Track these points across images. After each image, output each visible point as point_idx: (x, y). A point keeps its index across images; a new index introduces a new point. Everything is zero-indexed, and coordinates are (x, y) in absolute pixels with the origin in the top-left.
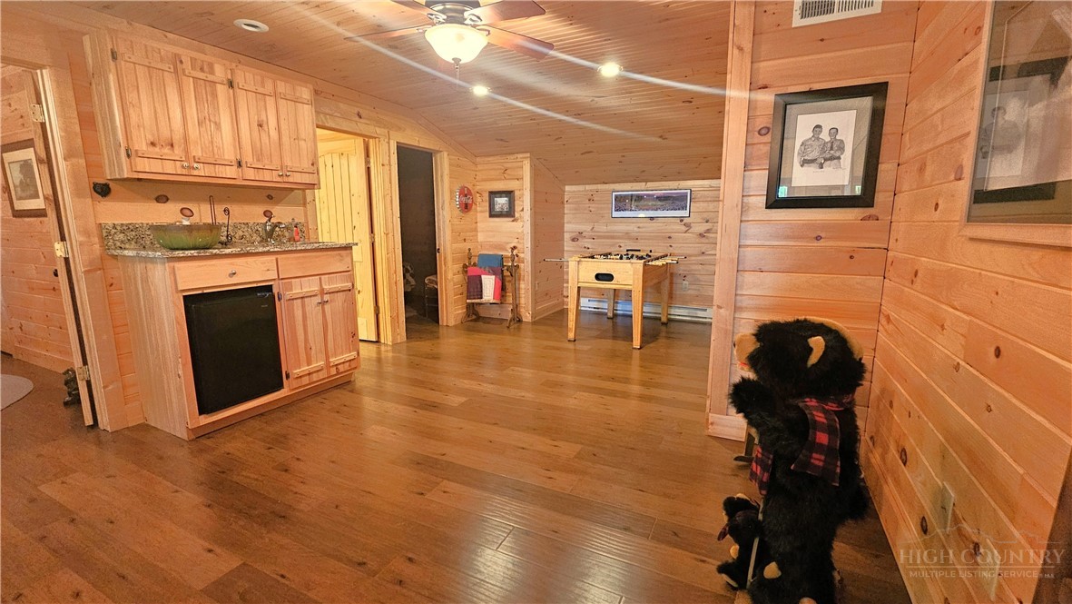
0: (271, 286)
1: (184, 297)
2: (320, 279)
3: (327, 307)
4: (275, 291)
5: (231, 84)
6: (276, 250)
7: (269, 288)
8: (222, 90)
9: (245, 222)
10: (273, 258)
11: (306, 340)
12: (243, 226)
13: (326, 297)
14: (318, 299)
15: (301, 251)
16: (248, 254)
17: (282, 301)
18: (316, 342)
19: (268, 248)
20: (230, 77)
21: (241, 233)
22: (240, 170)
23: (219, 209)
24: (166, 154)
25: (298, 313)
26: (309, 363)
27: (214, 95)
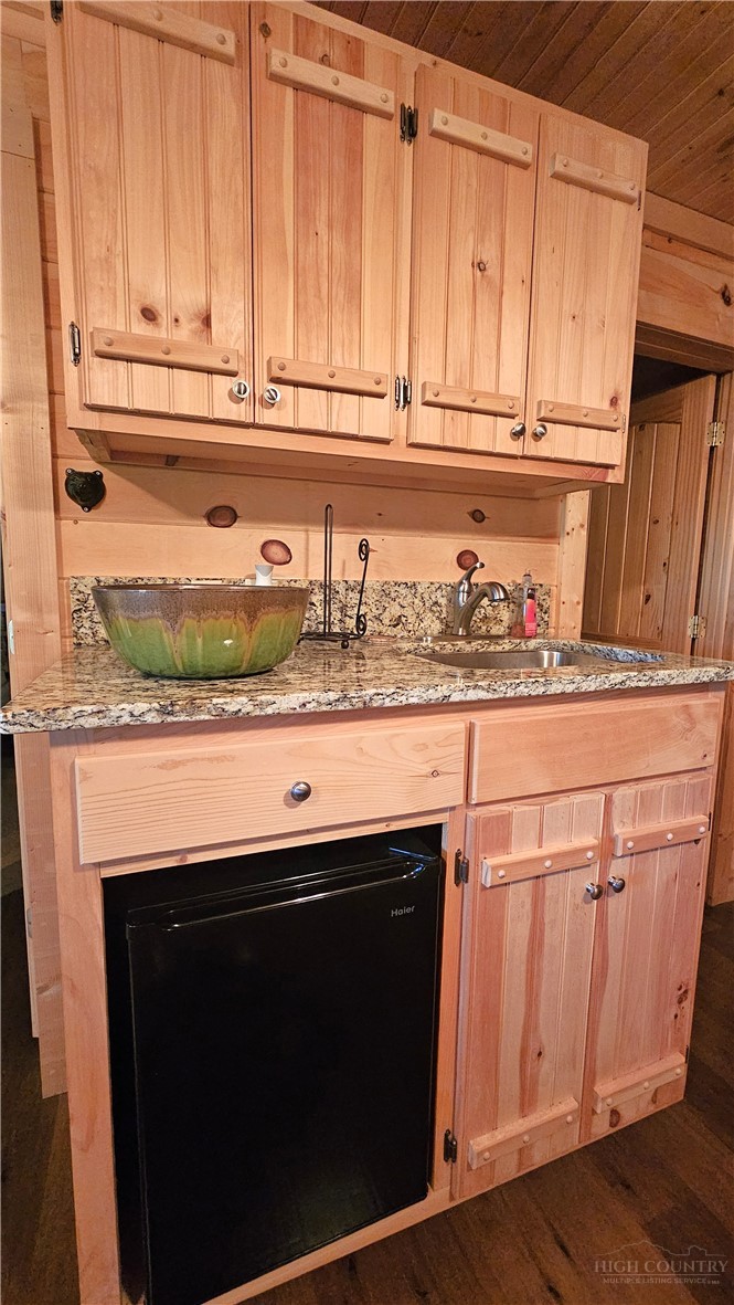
0: (439, 826)
1: (105, 882)
2: (609, 800)
3: (614, 902)
4: (449, 846)
5: (409, 125)
6: (472, 695)
7: (430, 837)
8: (379, 135)
9: (409, 580)
10: (455, 724)
11: (530, 1026)
12: (403, 591)
13: (618, 869)
14: (590, 879)
15: (563, 698)
16: (367, 713)
17: (468, 887)
18: (558, 1034)
19: (443, 691)
20: (410, 103)
21: (395, 610)
22: (403, 414)
23: (345, 543)
24: (181, 347)
25: (516, 931)
26: (526, 1103)
27: (354, 157)
